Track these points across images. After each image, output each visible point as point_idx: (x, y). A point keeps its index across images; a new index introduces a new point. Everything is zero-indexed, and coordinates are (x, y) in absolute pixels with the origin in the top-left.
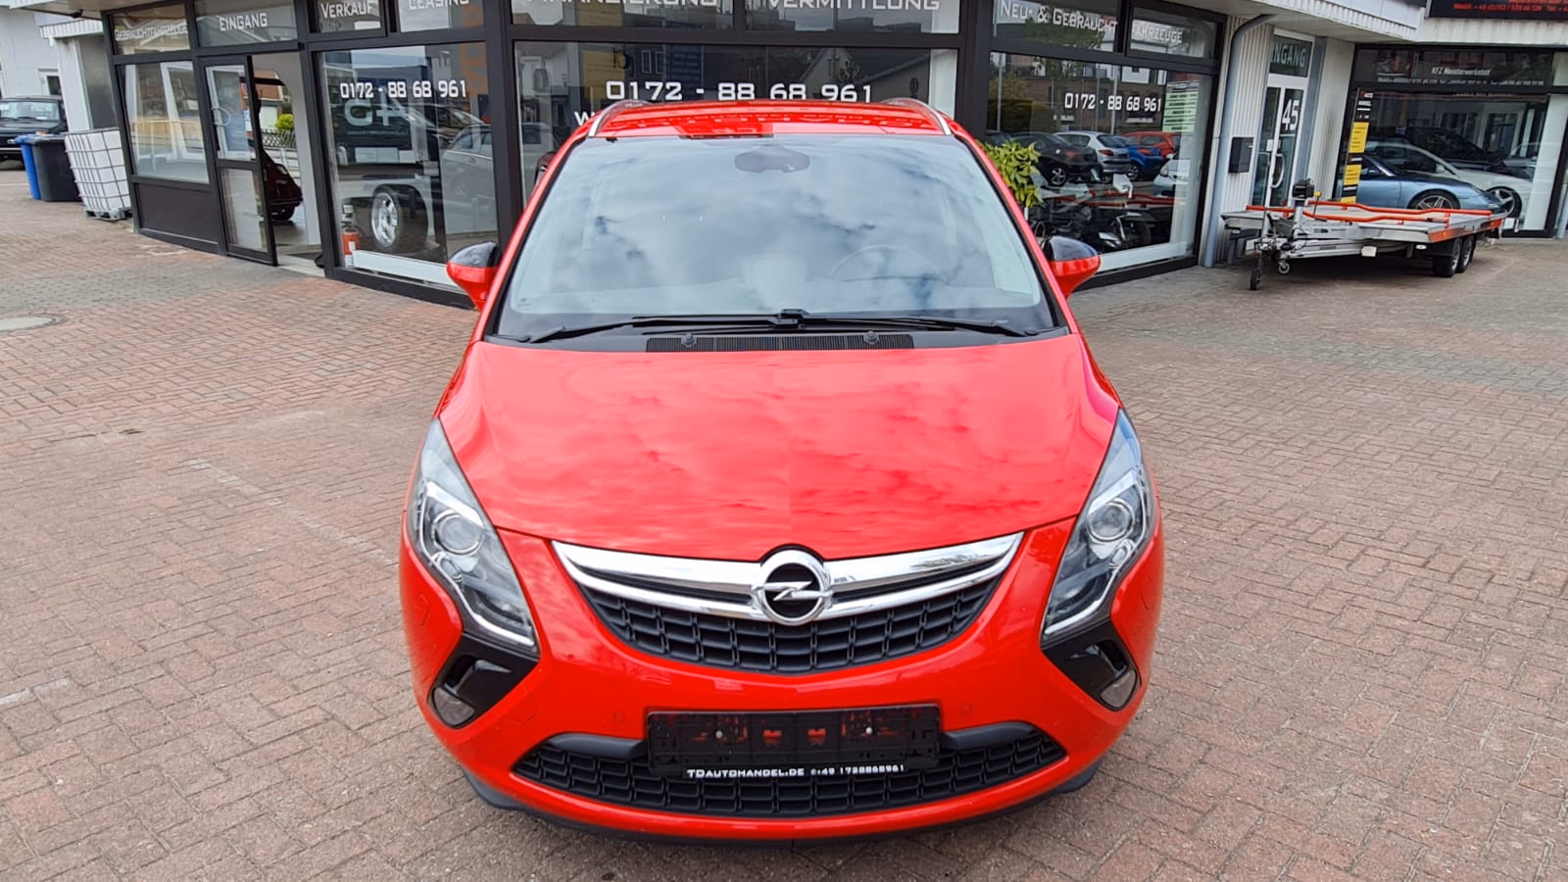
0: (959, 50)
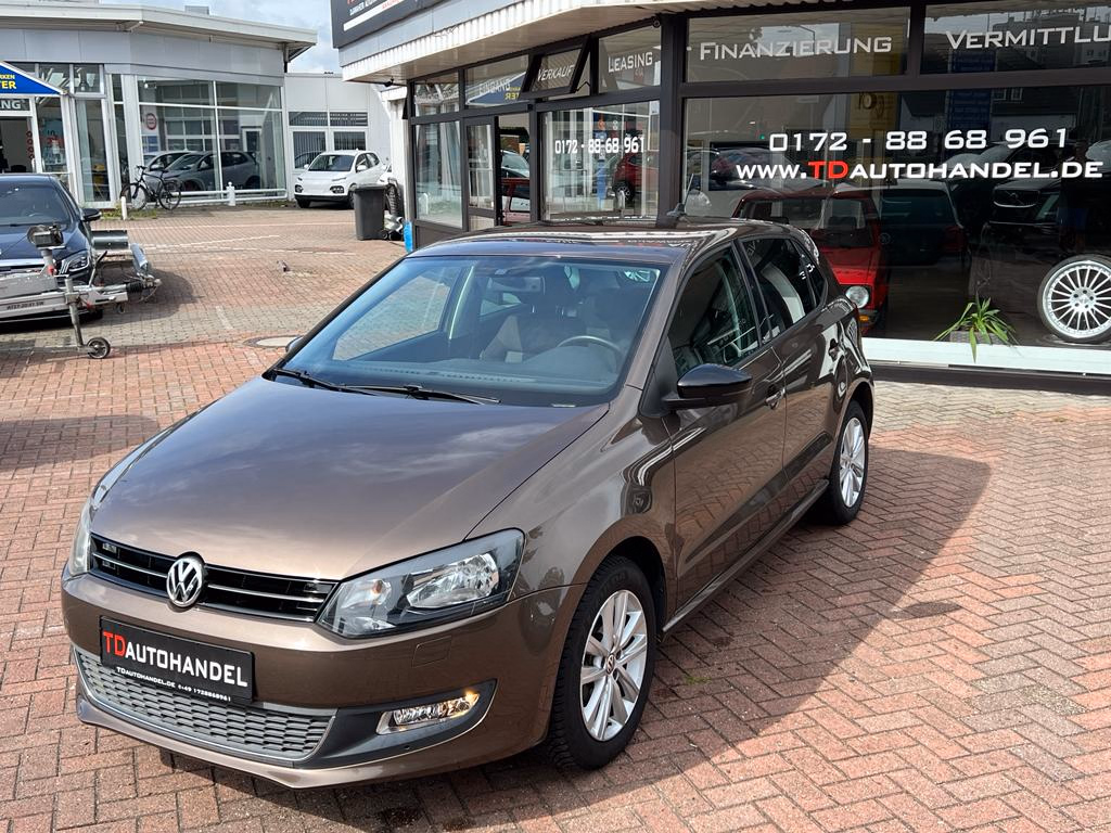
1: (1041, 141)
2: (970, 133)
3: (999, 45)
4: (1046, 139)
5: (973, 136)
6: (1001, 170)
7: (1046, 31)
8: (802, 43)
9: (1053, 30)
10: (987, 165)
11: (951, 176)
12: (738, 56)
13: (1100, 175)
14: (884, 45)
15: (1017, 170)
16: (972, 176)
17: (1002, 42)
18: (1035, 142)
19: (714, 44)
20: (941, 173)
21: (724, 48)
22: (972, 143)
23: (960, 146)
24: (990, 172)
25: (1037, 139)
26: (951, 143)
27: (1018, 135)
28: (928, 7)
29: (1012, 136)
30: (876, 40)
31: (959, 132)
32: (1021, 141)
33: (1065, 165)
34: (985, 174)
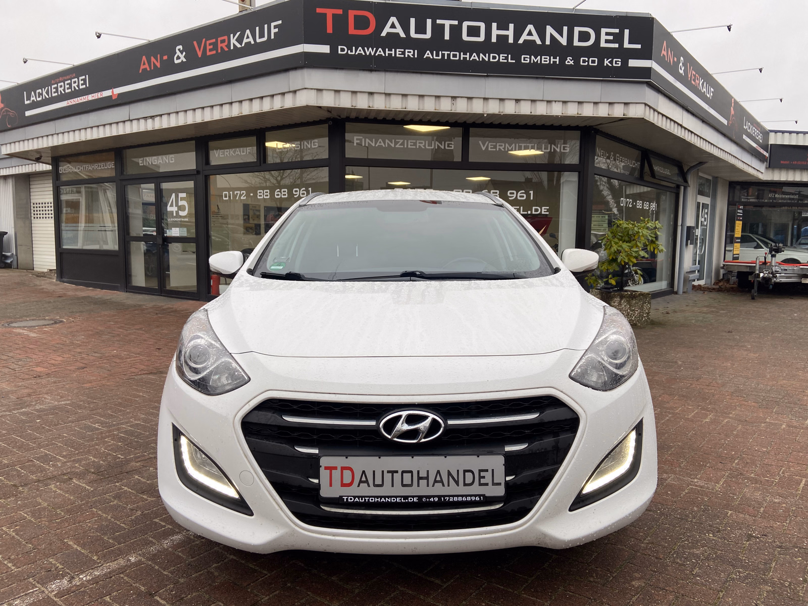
0: (579, 173)
1: (523, 197)
3: (503, 150)
4: (525, 196)
8: (409, 141)
9: (525, 145)
12: (375, 144)
13: (548, 213)
14: (450, 145)
18: (520, 197)
19: (362, 137)
21: (367, 140)
25: (521, 195)
27: (513, 193)
28: (471, 129)
29: (510, 193)
30: (447, 143)
32: (515, 196)
33: (534, 208)
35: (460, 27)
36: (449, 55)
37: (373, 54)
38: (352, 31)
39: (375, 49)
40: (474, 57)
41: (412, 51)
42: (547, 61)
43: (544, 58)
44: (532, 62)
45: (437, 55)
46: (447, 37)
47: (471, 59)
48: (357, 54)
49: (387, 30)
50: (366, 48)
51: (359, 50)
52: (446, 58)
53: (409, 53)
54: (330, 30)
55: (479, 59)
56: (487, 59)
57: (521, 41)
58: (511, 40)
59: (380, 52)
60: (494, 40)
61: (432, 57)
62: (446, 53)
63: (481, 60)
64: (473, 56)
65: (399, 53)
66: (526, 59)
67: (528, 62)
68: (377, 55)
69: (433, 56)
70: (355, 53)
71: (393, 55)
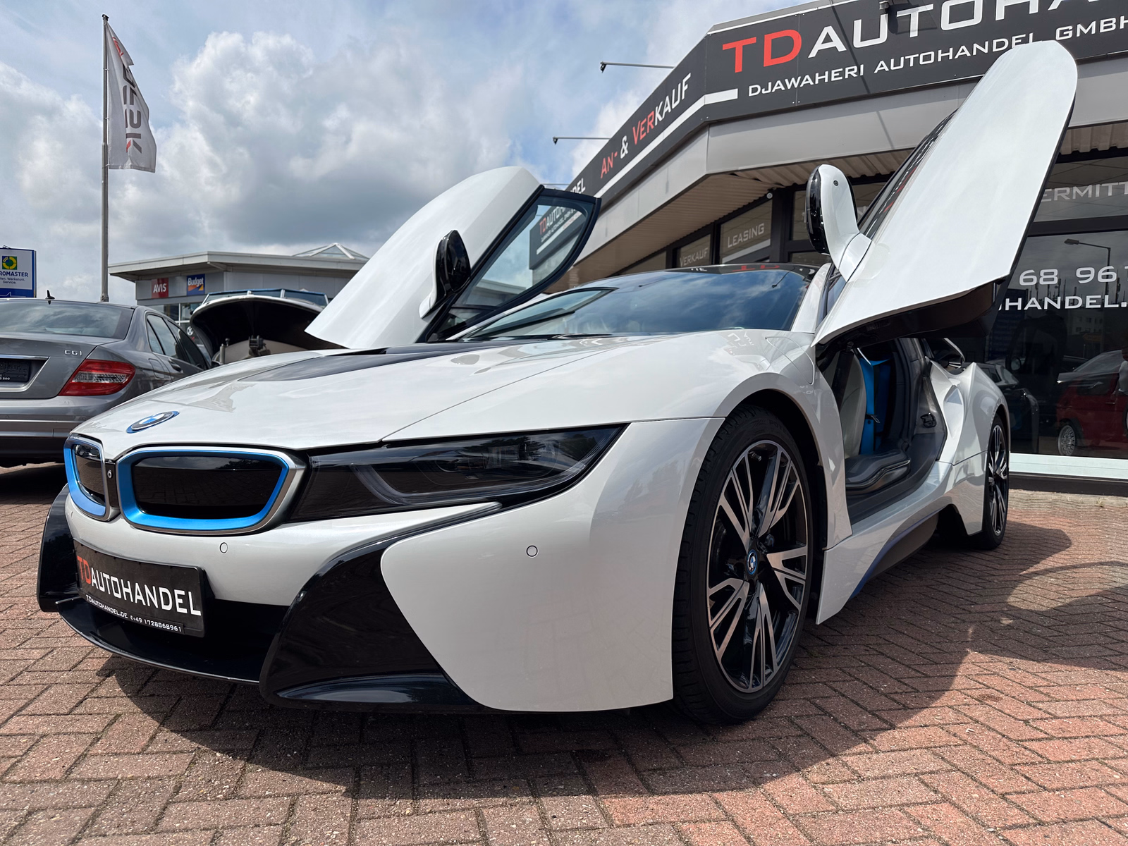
1: (1110, 277)
2: (1042, 272)
4: (1115, 275)
5: (1045, 274)
6: (1073, 302)
7: (1110, 186)
10: (1059, 299)
11: (1026, 308)
15: (1088, 302)
16: (1046, 307)
17: (1071, 195)
18: (1104, 277)
20: (1017, 306)
22: (1045, 280)
23: (1034, 282)
24: (1063, 303)
25: (1106, 275)
26: (1025, 280)
27: (1089, 272)
29: (1082, 273)
31: (1032, 271)
32: (1092, 276)
34: (1058, 306)
35: (937, 12)
36: (916, 60)
37: (796, 86)
38: (768, 61)
39: (799, 78)
40: (964, 51)
41: (855, 68)
42: (1111, 27)
43: (1105, 23)
44: (1078, 35)
45: (897, 64)
46: (914, 34)
47: (957, 57)
48: (773, 91)
49: (819, 46)
50: (787, 81)
51: (777, 84)
52: (912, 65)
53: (852, 71)
54: (739, 68)
55: (971, 51)
56: (986, 51)
57: (1054, 6)
58: (1034, 9)
59: (808, 80)
60: (1000, 15)
61: (887, 69)
62: (912, 57)
63: (974, 53)
64: (961, 50)
65: (834, 76)
66: (1065, 33)
67: (1070, 36)
68: (802, 86)
69: (889, 67)
70: (772, 89)
71: (826, 81)
